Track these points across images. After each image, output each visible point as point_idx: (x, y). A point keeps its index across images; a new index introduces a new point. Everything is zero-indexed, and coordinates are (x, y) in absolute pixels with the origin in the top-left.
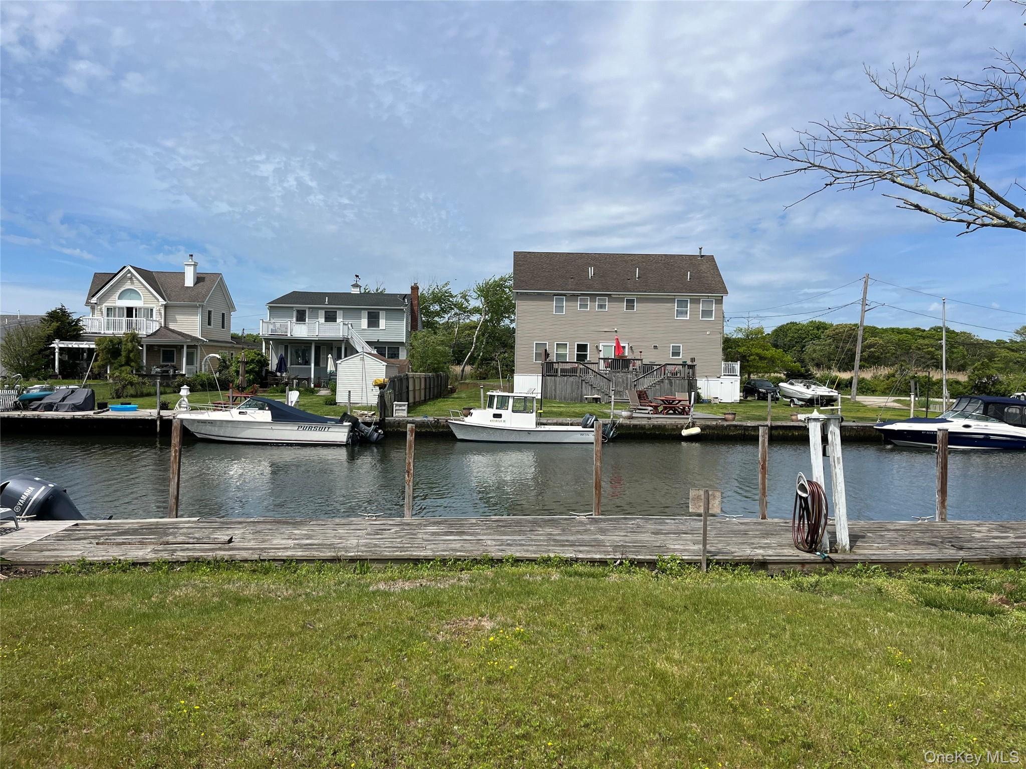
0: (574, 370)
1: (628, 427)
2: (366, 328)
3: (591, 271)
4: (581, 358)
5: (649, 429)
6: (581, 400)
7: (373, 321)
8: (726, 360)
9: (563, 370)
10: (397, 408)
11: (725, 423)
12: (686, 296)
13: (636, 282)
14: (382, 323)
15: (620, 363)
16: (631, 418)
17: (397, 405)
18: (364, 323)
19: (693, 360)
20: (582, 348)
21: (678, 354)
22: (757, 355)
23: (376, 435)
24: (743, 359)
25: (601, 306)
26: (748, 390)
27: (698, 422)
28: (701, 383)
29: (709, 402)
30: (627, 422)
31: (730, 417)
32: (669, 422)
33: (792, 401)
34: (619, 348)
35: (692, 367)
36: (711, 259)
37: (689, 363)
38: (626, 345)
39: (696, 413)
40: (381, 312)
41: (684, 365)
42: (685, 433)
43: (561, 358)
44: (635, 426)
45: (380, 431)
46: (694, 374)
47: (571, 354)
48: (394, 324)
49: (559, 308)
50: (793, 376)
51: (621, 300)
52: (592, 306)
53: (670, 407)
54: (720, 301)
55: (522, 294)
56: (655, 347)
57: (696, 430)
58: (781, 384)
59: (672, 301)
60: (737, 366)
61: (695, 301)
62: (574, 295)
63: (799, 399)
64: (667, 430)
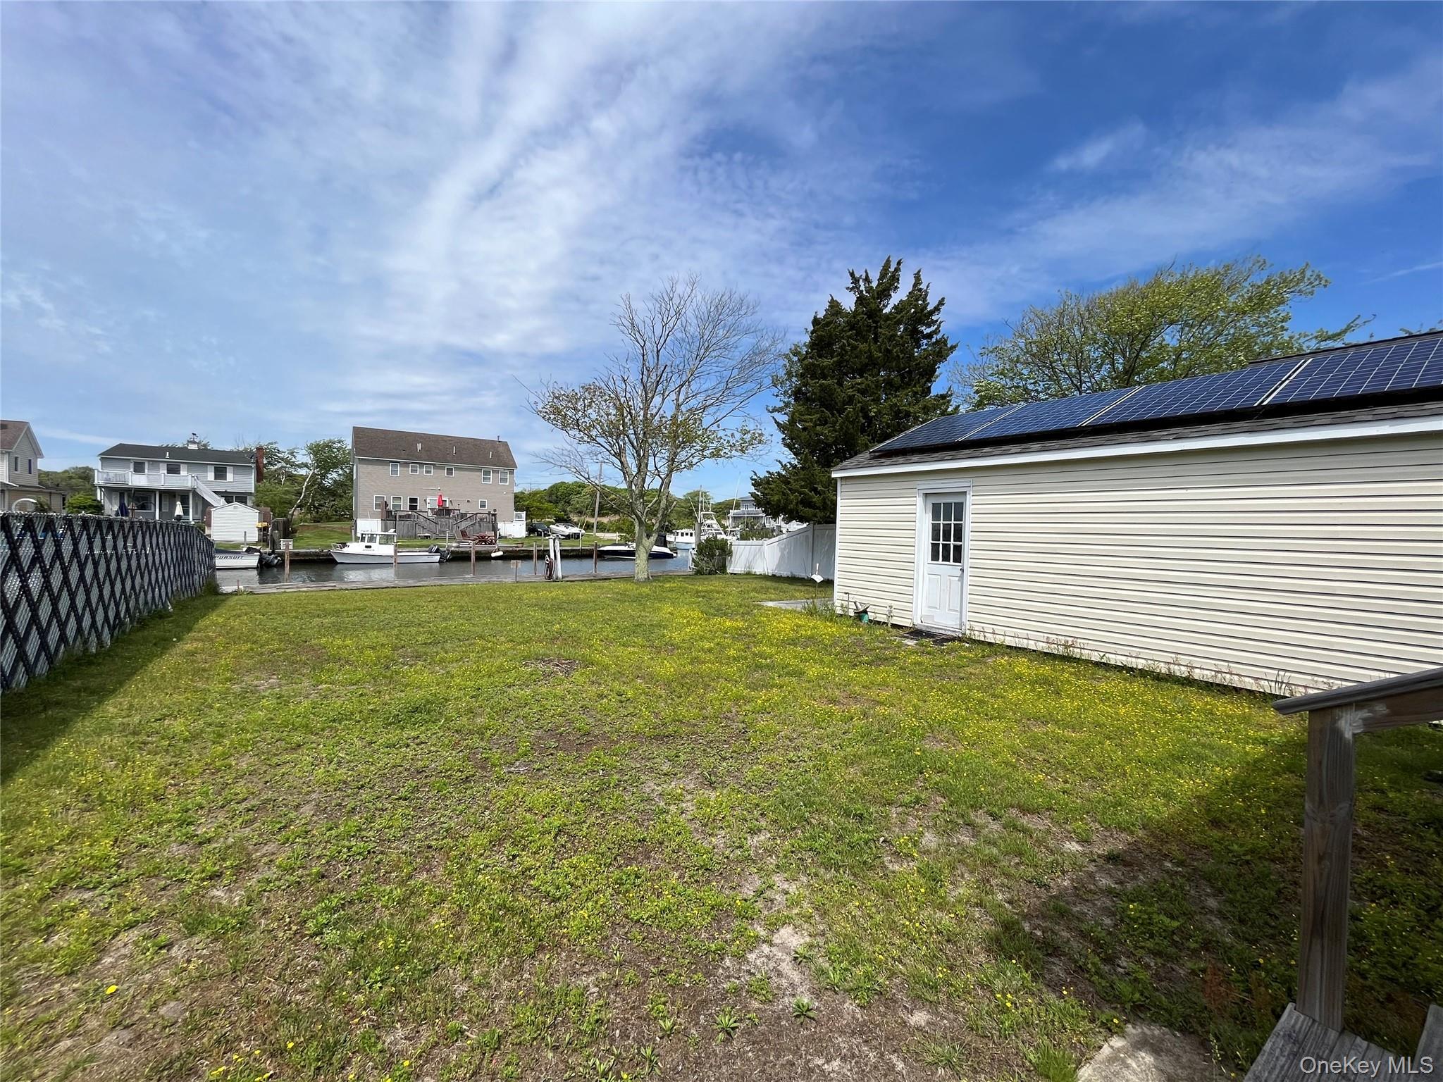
0: (408, 516)
1: (458, 552)
2: (213, 479)
3: (419, 446)
4: (413, 508)
5: (470, 554)
6: (416, 537)
7: (220, 473)
8: (516, 510)
9: (400, 516)
10: (284, 543)
11: (518, 549)
12: (489, 468)
13: (453, 456)
14: (230, 476)
16: (458, 547)
17: (283, 541)
18: (211, 475)
19: (495, 511)
20: (413, 500)
21: (485, 506)
22: (536, 507)
24: (527, 509)
25: (427, 472)
26: (531, 529)
27: (501, 549)
28: (500, 525)
29: (506, 537)
30: (457, 549)
31: (520, 545)
32: (484, 549)
35: (494, 515)
36: (506, 444)
37: (493, 512)
39: (499, 543)
40: (228, 467)
41: (489, 514)
42: (493, 555)
43: (397, 508)
44: (462, 552)
45: (279, 558)
46: (495, 519)
47: (405, 505)
48: (241, 477)
49: (394, 472)
50: (560, 520)
51: (443, 468)
52: (420, 472)
53: (483, 540)
54: (512, 472)
55: (363, 458)
56: (470, 502)
57: (500, 553)
58: (551, 526)
59: (480, 470)
60: (524, 514)
61: (496, 472)
62: (406, 463)
64: (482, 554)
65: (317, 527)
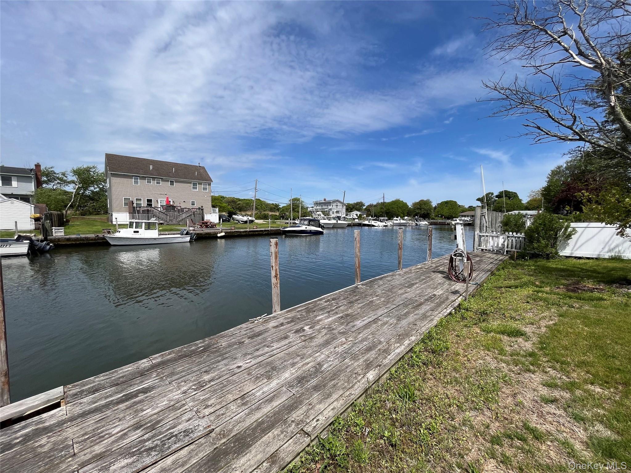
0: (147, 210)
1: (197, 234)
3: (151, 167)
4: (150, 205)
5: (204, 235)
7: (6, 181)
8: (213, 207)
9: (141, 210)
10: (56, 231)
12: (196, 182)
13: (173, 174)
14: (14, 184)
15: (169, 207)
16: (195, 230)
17: (55, 229)
19: (202, 207)
20: (149, 201)
21: (194, 204)
23: (48, 247)
24: (219, 207)
25: (157, 183)
27: (223, 231)
28: (205, 216)
31: (233, 228)
32: (211, 231)
33: (239, 222)
34: (168, 202)
35: (202, 210)
36: (203, 168)
38: (171, 200)
40: (12, 177)
41: (199, 209)
42: (219, 235)
43: (139, 206)
44: (199, 234)
45: (51, 244)
47: (144, 203)
48: (24, 185)
49: (136, 182)
51: (168, 181)
52: (153, 183)
54: (210, 184)
55: (114, 174)
56: (184, 201)
57: (223, 234)
58: (233, 216)
59: (190, 183)
60: (217, 210)
61: (200, 184)
62: (143, 177)
63: (242, 221)
64: (211, 235)
65: (83, 219)
